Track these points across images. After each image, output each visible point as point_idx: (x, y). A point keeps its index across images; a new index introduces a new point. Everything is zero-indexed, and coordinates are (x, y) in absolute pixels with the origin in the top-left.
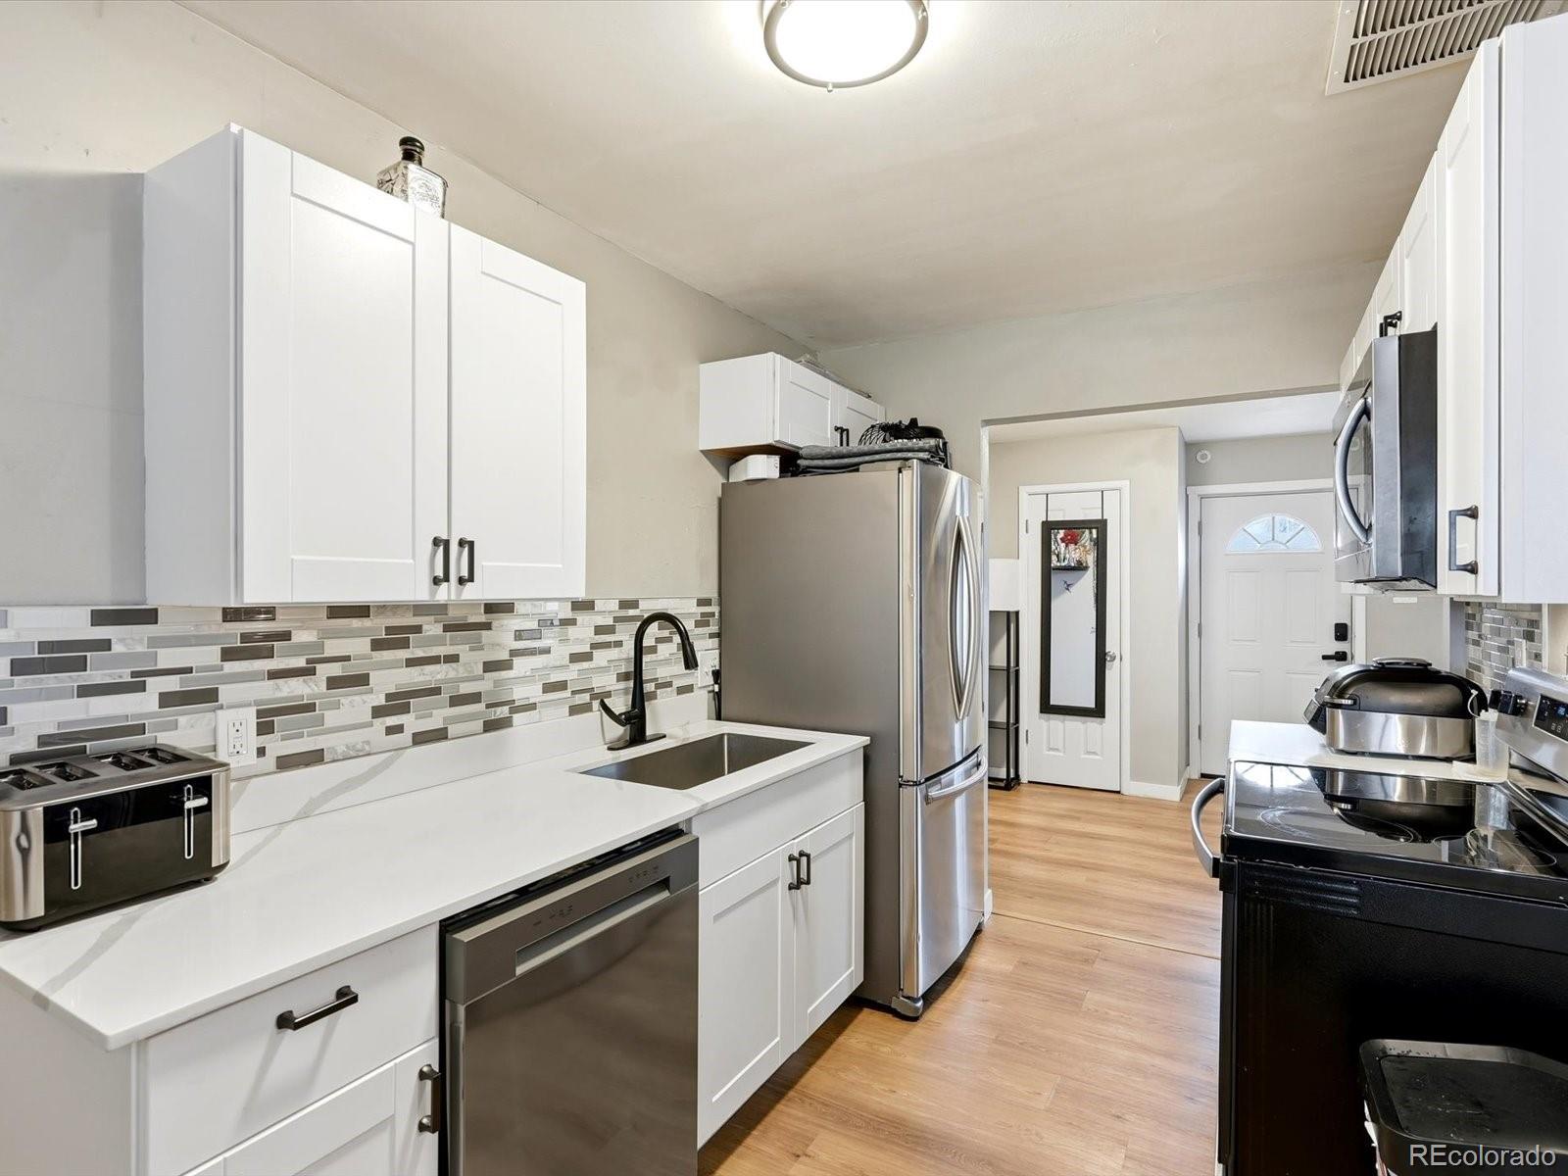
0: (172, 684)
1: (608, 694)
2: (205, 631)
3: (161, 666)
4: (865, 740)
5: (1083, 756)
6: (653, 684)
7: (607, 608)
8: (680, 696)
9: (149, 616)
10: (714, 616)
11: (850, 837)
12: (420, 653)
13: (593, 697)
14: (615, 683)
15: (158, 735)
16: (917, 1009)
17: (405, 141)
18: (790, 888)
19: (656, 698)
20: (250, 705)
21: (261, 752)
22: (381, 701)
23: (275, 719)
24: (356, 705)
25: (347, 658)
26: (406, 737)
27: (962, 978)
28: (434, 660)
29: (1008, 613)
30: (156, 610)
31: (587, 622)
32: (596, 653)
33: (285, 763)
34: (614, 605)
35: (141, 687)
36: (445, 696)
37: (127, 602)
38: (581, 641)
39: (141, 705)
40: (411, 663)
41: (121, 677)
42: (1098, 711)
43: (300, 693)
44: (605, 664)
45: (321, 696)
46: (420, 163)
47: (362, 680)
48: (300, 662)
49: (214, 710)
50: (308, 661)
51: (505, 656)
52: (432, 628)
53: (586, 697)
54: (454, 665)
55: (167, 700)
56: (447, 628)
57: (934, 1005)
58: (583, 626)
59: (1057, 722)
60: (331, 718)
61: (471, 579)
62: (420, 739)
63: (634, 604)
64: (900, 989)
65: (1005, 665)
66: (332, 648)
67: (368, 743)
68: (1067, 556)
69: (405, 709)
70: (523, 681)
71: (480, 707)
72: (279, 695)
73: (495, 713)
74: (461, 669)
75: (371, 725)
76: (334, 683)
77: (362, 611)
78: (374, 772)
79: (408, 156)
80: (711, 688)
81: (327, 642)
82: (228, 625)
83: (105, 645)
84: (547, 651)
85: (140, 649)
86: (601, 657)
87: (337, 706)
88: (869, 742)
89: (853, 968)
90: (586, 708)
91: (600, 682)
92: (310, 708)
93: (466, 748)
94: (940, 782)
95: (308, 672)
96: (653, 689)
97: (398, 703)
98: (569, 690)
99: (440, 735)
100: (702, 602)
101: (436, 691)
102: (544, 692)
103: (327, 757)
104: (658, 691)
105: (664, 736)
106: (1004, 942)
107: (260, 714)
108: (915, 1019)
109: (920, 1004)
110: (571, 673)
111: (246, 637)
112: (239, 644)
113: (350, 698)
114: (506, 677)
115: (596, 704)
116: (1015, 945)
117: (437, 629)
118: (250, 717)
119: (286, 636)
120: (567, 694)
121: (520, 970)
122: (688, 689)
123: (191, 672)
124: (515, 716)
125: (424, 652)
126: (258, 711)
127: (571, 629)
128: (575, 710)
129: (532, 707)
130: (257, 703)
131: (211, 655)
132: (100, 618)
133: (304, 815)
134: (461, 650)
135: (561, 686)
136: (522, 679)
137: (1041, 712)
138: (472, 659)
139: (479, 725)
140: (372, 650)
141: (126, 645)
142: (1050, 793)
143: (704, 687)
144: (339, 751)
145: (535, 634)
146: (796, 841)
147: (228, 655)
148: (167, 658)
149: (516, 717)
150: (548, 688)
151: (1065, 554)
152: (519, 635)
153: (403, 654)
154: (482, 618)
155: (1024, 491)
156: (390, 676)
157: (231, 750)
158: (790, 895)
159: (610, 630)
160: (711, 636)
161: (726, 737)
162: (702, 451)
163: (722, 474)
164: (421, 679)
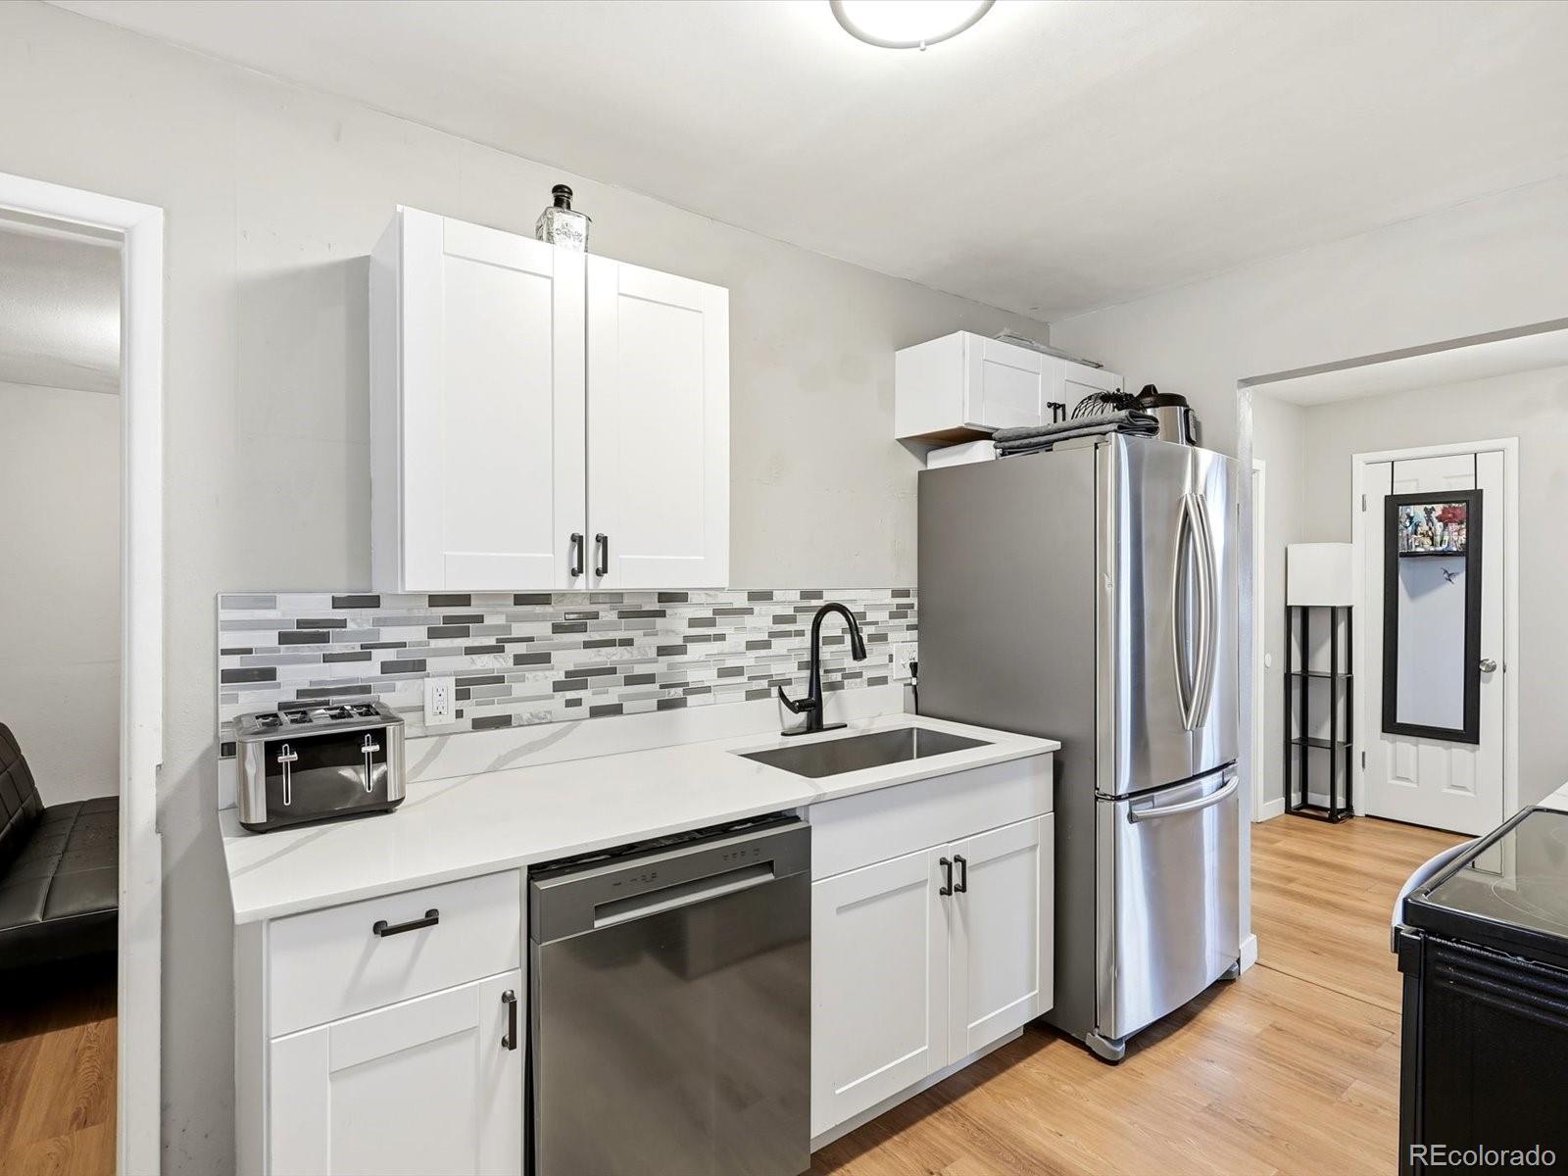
0: (390, 655)
1: (788, 682)
2: (416, 613)
3: (383, 640)
4: (1056, 745)
5: (1446, 790)
6: (840, 674)
7: (787, 599)
8: (871, 688)
9: (373, 602)
10: (913, 608)
11: (1033, 848)
12: (596, 637)
13: (772, 684)
14: (796, 670)
15: (381, 695)
16: (1116, 1053)
17: (558, 189)
18: (942, 893)
19: (843, 688)
20: (451, 675)
21: (459, 714)
22: (561, 677)
23: (471, 687)
24: (539, 680)
25: (531, 639)
26: (584, 710)
27: (1189, 1030)
28: (611, 643)
29: (1334, 609)
30: (379, 596)
31: (764, 613)
32: (775, 642)
33: (479, 724)
34: (795, 596)
35: (368, 657)
36: (620, 676)
37: (359, 589)
38: (759, 630)
39: (367, 671)
40: (588, 645)
41: (353, 648)
42: (1470, 733)
43: (491, 667)
44: (785, 652)
45: (509, 670)
46: (569, 207)
47: (544, 658)
48: (491, 641)
49: (423, 678)
50: (498, 641)
51: (679, 641)
52: (608, 615)
53: (764, 684)
54: (629, 648)
55: (387, 668)
56: (623, 615)
57: (1143, 1053)
58: (760, 614)
59: (1406, 745)
60: (518, 689)
61: (605, 570)
62: (597, 712)
63: (818, 595)
64: (1096, 1026)
65: (1330, 671)
66: (519, 630)
67: (550, 712)
68: (1446, 538)
69: (584, 686)
70: (698, 664)
71: (654, 687)
72: (473, 668)
73: (669, 693)
74: (635, 652)
75: (552, 697)
76: (519, 660)
77: (543, 599)
78: (555, 737)
79: (558, 202)
80: (909, 681)
81: (514, 625)
82: (434, 609)
83: (342, 624)
84: (721, 637)
85: (367, 627)
86: (779, 646)
87: (522, 679)
88: (1059, 748)
89: (1037, 991)
90: (764, 694)
91: (778, 670)
92: (500, 680)
93: (640, 723)
94: (1152, 799)
95: (498, 649)
96: (840, 679)
97: (576, 679)
98: (746, 676)
99: (616, 710)
100: (896, 594)
101: (613, 671)
102: (718, 677)
103: (514, 722)
104: (846, 681)
105: (845, 726)
106: (1260, 999)
107: (458, 682)
108: (1114, 1063)
109: (1121, 1048)
110: (748, 660)
111: (447, 619)
112: (442, 625)
113: (534, 673)
114: (684, 660)
115: (775, 691)
116: (1274, 1004)
117: (613, 616)
118: (450, 685)
119: (479, 619)
120: (744, 679)
121: (599, 924)
122: (883, 680)
123: (405, 646)
124: (689, 698)
125: (601, 636)
126: (456, 680)
127: (747, 618)
128: (752, 695)
129: (707, 690)
130: (456, 674)
131: (419, 633)
132: (337, 603)
133: (492, 770)
134: (637, 635)
135: (738, 671)
136: (697, 663)
137: (1383, 731)
138: (646, 644)
139: (654, 703)
140: (553, 633)
141: (357, 624)
142: (1394, 833)
143: (900, 680)
144: (525, 717)
145: (710, 622)
146: (951, 845)
147: (434, 633)
148: (388, 635)
149: (691, 699)
150: (724, 673)
151: (1442, 537)
152: (694, 623)
153: (581, 637)
154: (656, 606)
155: (1359, 460)
156: (569, 656)
157: (435, 710)
158: (943, 900)
159: (791, 619)
160: (910, 628)
161: (915, 731)
162: (898, 440)
163: (922, 461)
164: (598, 659)
